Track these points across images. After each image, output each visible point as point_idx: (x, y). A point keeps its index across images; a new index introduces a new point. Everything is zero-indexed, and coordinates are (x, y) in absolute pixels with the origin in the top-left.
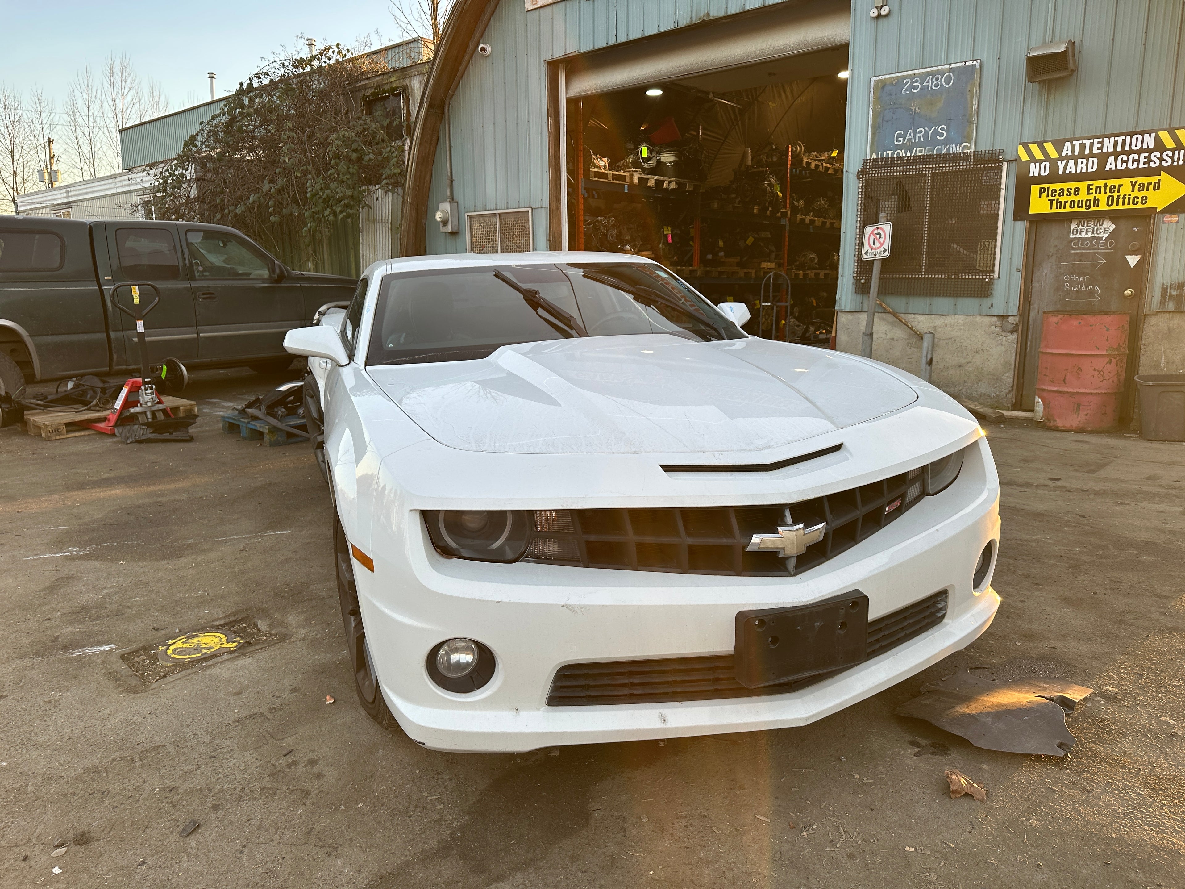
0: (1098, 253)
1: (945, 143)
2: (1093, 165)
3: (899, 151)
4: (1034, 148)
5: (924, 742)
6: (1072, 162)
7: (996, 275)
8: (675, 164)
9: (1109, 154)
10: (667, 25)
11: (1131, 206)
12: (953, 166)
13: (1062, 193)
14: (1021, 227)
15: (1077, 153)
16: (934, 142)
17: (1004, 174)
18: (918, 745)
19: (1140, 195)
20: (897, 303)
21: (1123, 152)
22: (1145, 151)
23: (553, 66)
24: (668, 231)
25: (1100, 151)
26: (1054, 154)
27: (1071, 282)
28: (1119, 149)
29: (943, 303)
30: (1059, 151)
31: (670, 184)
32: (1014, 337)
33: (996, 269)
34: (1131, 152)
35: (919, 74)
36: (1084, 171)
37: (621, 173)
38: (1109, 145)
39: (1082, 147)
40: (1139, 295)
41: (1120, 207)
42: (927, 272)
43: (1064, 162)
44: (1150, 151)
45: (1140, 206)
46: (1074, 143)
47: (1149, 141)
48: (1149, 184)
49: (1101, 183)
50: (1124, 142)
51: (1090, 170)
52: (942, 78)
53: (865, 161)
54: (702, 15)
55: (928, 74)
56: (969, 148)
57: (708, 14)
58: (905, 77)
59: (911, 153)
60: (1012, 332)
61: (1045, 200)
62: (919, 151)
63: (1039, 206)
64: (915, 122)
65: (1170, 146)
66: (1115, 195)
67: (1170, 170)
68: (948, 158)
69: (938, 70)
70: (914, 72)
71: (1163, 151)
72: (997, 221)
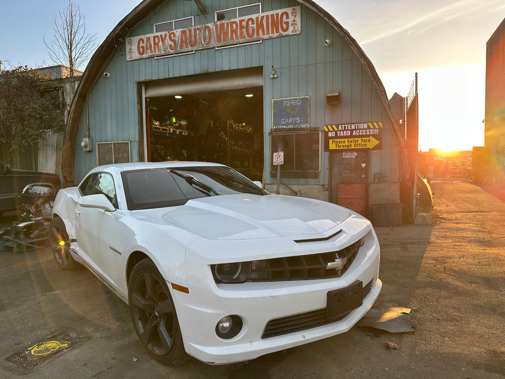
0: (352, 163)
1: (299, 124)
2: (349, 133)
3: (284, 126)
4: (329, 127)
5: (371, 335)
6: (342, 132)
7: (320, 171)
8: (187, 125)
9: (353, 130)
10: (191, 73)
11: (362, 147)
12: (302, 132)
13: (339, 143)
14: (327, 154)
15: (343, 129)
16: (296, 124)
17: (320, 135)
18: (370, 336)
19: (364, 143)
20: (286, 181)
21: (358, 129)
22: (364, 129)
23: (140, 84)
24: (184, 152)
25: (350, 129)
26: (336, 129)
27: (344, 173)
28: (356, 128)
29: (302, 181)
30: (338, 128)
31: (185, 133)
32: (327, 192)
33: (320, 168)
34: (360, 129)
35: (289, 99)
36: (346, 135)
37: (165, 128)
38: (353, 127)
39: (345, 127)
40: (367, 177)
41: (358, 147)
42: (296, 169)
43: (340, 132)
44: (366, 129)
45: (364, 147)
46: (342, 125)
47: (366, 126)
48: (367, 140)
49: (352, 139)
50: (358, 126)
51: (348, 135)
52: (297, 101)
53: (271, 129)
54: (205, 70)
55: (292, 99)
56: (308, 126)
57: (208, 70)
58: (284, 100)
59: (288, 127)
60: (326, 191)
61: (334, 144)
62: (291, 126)
63: (332, 146)
64: (288, 116)
65: (372, 127)
66: (357, 143)
67: (373, 135)
68: (301, 129)
69: (295, 98)
70: (287, 98)
71: (370, 129)
72: (319, 151)
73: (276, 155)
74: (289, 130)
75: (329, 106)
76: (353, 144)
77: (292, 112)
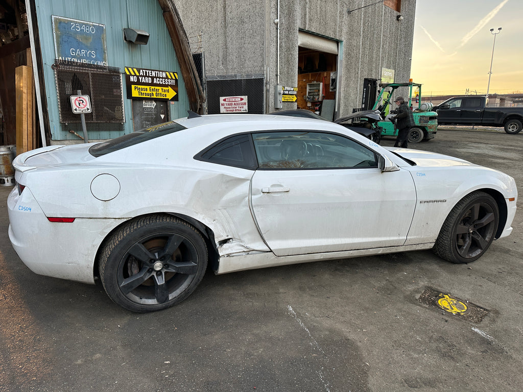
0: (152, 113)
1: (96, 59)
2: (150, 80)
3: (74, 59)
4: (130, 69)
6: (143, 78)
7: (124, 121)
9: (154, 77)
11: (162, 97)
12: (100, 71)
13: (142, 90)
15: (145, 75)
16: (90, 58)
17: (121, 78)
19: (165, 93)
21: (158, 77)
25: (151, 76)
26: (138, 74)
27: (146, 124)
29: (104, 134)
30: (139, 72)
33: (124, 119)
34: (160, 78)
38: (154, 74)
39: (146, 72)
41: (159, 97)
43: (141, 77)
44: (164, 78)
45: (165, 97)
46: (143, 70)
47: (164, 75)
48: (166, 90)
49: (153, 88)
50: (158, 73)
51: (149, 82)
52: (90, 28)
53: (56, 60)
55: (83, 24)
56: (106, 64)
58: (72, 22)
59: (80, 61)
61: (137, 91)
62: (84, 61)
63: (135, 94)
64: (80, 46)
65: (170, 77)
66: (158, 92)
67: (171, 86)
68: (98, 67)
69: (87, 24)
70: (77, 21)
71: (168, 79)
72: (121, 98)
73: (76, 99)
74: (83, 65)
75: (127, 45)
76: (154, 93)
77: (84, 42)
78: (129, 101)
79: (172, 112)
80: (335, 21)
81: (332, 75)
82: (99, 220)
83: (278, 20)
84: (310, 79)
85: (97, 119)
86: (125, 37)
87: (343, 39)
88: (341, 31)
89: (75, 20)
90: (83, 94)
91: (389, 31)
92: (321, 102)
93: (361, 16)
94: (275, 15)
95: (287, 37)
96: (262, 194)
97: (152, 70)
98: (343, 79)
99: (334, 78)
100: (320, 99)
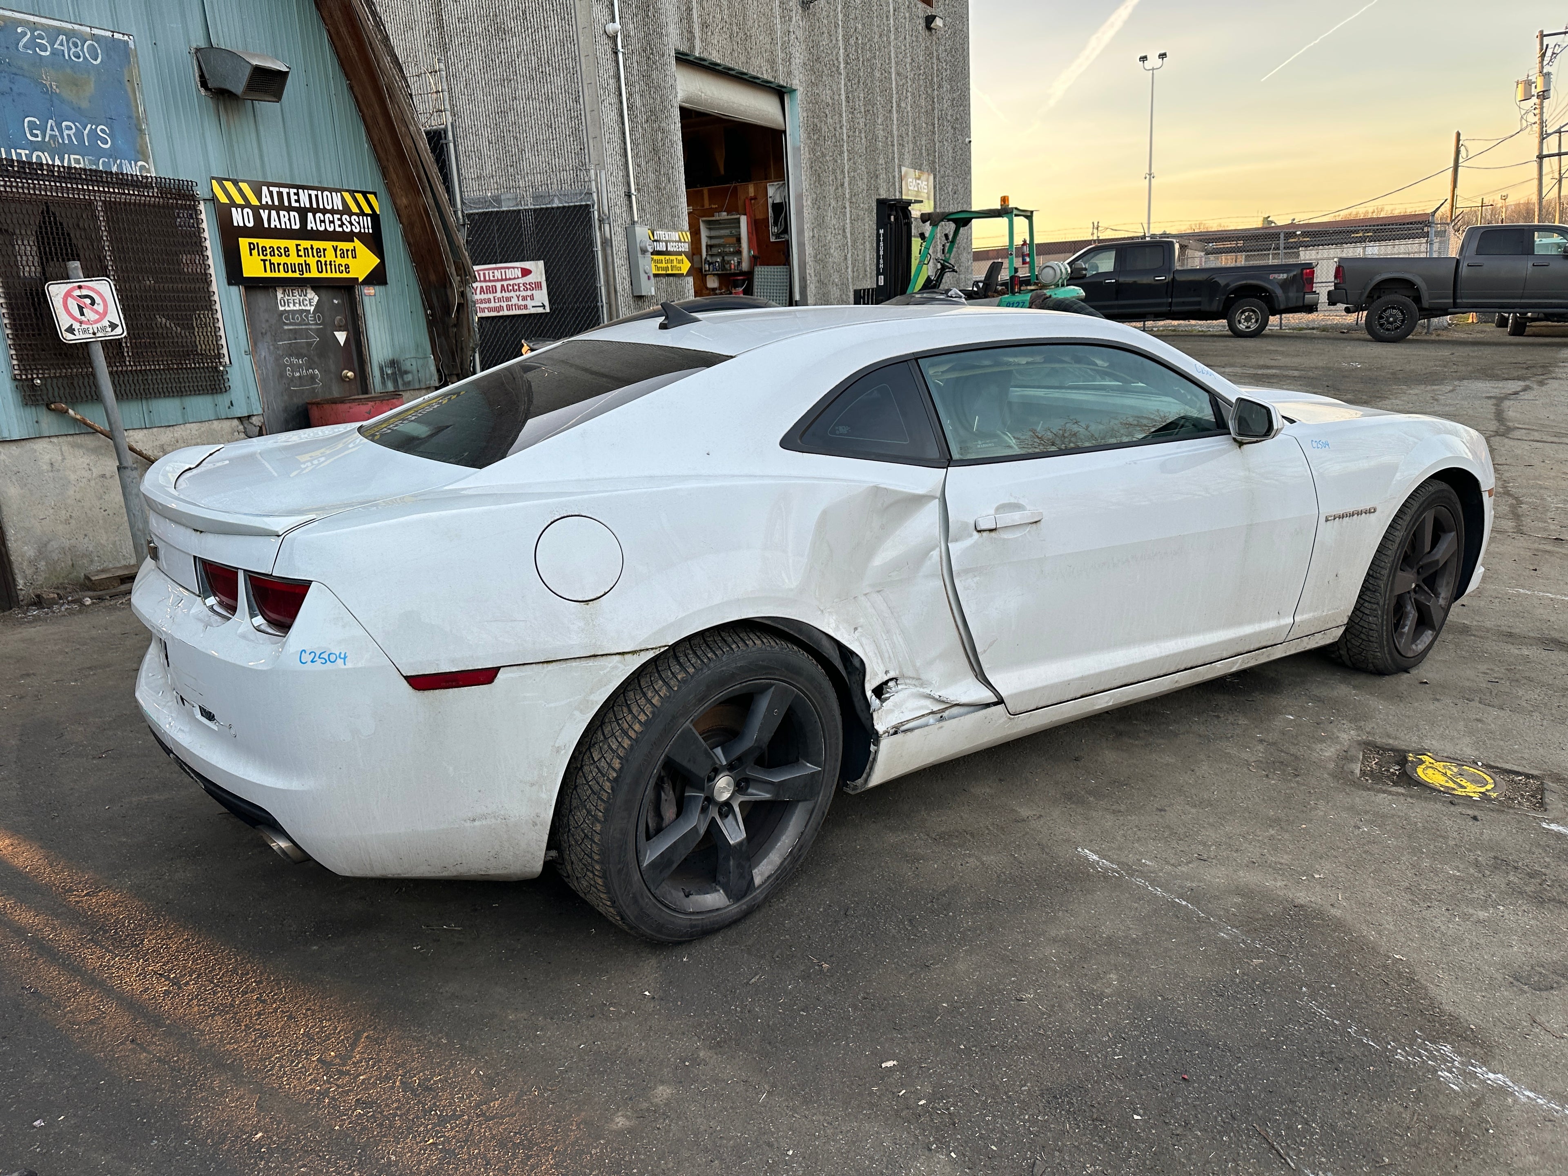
0: (310, 329)
1: (113, 154)
2: (290, 221)
3: (40, 154)
4: (230, 187)
6: (274, 213)
7: (226, 361)
9: (307, 210)
11: (338, 275)
12: (132, 196)
13: (272, 253)
15: (276, 203)
16: (94, 151)
17: (203, 216)
19: (343, 262)
21: (318, 210)
25: (297, 205)
26: (254, 202)
27: (292, 365)
28: (315, 206)
29: (167, 408)
30: (258, 196)
33: (225, 352)
34: (324, 211)
35: (42, 24)
36: (288, 227)
38: (305, 200)
39: (280, 194)
40: (361, 376)
41: (329, 275)
42: (133, 362)
43: (267, 211)
44: (337, 212)
45: (344, 275)
46: (271, 189)
47: (337, 201)
48: (347, 251)
49: (307, 244)
50: (317, 196)
51: (294, 227)
52: (83, 46)
55: (60, 31)
56: (149, 171)
58: (21, 23)
59: (62, 162)
61: (256, 259)
62: (74, 161)
63: (252, 267)
64: (53, 107)
65: (355, 210)
66: (323, 259)
68: (123, 181)
69: (73, 30)
70: (36, 19)
71: (351, 214)
72: (209, 283)
73: (68, 294)
74: (71, 175)
75: (211, 103)
76: (312, 261)
77: (67, 94)
78: (236, 292)
79: (370, 323)
80: (771, 31)
81: (773, 192)
82: (574, 664)
83: (617, 26)
84: (707, 206)
85: (137, 356)
86: (202, 76)
87: (796, 83)
88: (789, 59)
89: (32, 18)
90: (90, 273)
91: (909, 60)
92: (749, 275)
93: (836, 16)
94: (606, 11)
95: (647, 77)
96: (976, 535)
97: (298, 187)
98: (807, 203)
99: (778, 201)
100: (745, 266)
